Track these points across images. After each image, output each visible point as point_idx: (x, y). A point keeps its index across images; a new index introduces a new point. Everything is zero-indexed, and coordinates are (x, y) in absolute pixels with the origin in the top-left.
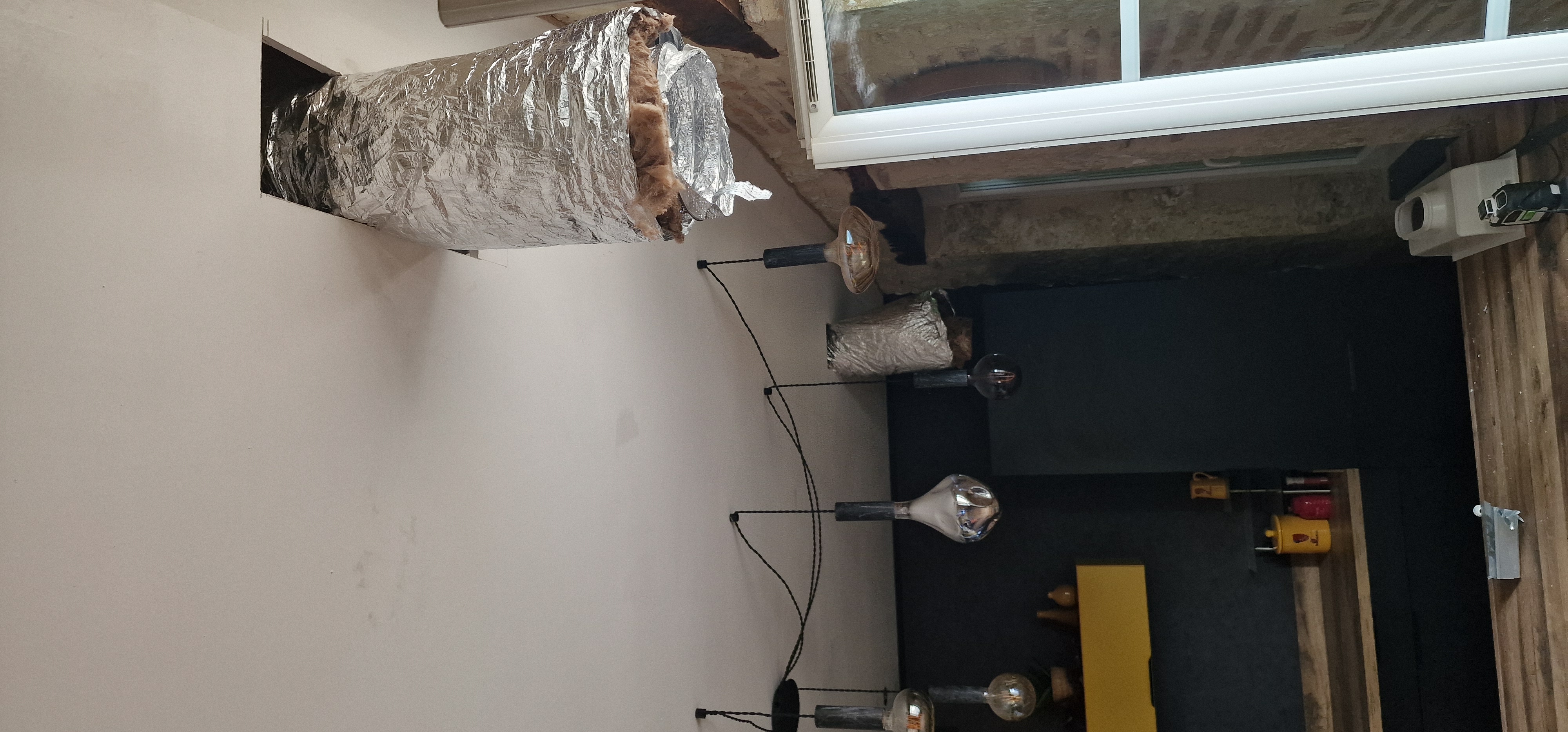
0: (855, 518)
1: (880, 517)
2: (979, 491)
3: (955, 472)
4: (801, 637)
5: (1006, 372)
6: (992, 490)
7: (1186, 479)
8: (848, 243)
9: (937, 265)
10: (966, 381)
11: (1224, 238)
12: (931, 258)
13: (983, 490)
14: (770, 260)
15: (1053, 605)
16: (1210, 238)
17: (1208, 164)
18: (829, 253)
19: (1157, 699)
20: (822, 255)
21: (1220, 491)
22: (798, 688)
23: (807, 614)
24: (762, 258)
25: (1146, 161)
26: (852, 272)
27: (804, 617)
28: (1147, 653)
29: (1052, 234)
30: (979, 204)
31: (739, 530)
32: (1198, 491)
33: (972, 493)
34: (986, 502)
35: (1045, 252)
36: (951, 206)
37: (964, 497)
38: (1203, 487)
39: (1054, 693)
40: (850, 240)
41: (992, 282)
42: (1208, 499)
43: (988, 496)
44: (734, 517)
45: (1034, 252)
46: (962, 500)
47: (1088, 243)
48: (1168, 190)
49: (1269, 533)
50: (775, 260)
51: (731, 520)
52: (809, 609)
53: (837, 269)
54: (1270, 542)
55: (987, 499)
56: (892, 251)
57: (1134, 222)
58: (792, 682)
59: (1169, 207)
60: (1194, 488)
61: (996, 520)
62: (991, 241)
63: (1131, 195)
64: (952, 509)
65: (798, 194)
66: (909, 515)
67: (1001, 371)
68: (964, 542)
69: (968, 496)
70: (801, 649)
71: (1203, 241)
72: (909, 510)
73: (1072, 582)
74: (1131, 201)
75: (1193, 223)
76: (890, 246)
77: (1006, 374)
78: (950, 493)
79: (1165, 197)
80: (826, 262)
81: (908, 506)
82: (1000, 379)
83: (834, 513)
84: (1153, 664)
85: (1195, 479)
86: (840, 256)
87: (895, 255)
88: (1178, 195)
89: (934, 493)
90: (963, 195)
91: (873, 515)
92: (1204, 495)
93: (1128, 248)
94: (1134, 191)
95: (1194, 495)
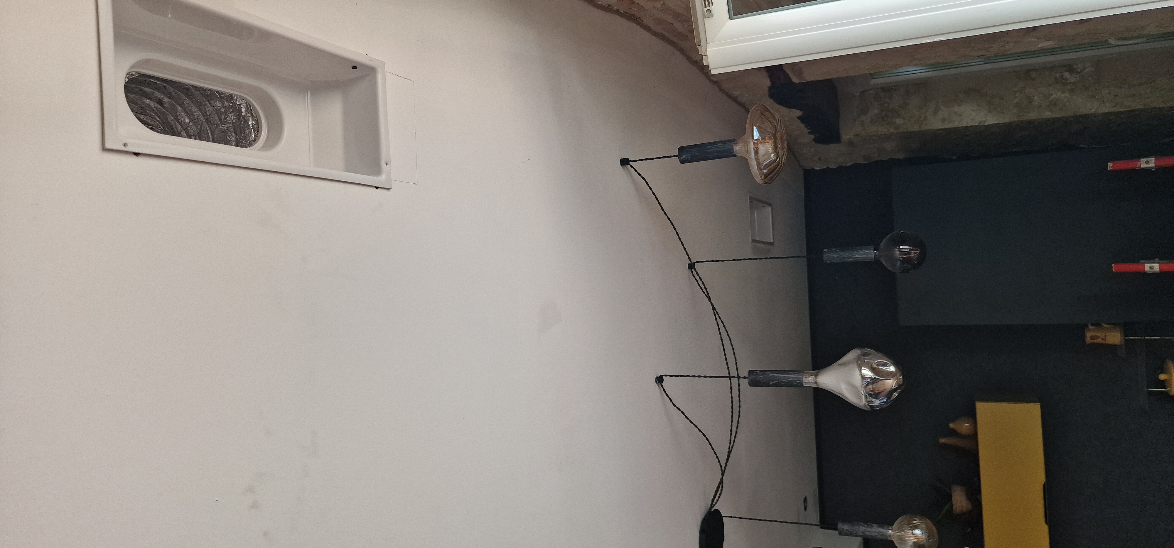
0: (766, 384)
1: (790, 384)
2: (885, 365)
3: (861, 346)
4: (721, 482)
5: (911, 248)
6: (895, 364)
7: (1083, 327)
8: (755, 138)
9: (851, 143)
10: (873, 256)
11: (1126, 109)
12: (846, 135)
13: (888, 364)
14: (684, 157)
15: (954, 433)
16: (1110, 110)
17: (1112, 41)
18: (737, 148)
19: (1050, 518)
20: (732, 150)
21: (1115, 338)
22: (723, 515)
23: (726, 464)
24: (677, 154)
25: (1053, 44)
26: (759, 164)
27: (723, 466)
28: (1041, 477)
29: (956, 113)
30: (888, 89)
31: (664, 391)
32: (1092, 338)
33: (876, 367)
34: (890, 375)
35: (949, 129)
36: (862, 92)
37: (868, 370)
38: (1098, 334)
39: (954, 507)
40: (756, 135)
41: (901, 156)
42: (1102, 344)
43: (892, 369)
44: (660, 380)
45: (939, 130)
46: (867, 372)
47: (991, 120)
48: (1070, 67)
49: (1162, 377)
50: (688, 156)
51: (656, 382)
52: (727, 460)
53: (745, 162)
54: (1163, 384)
55: (891, 373)
56: (810, 133)
57: (1036, 98)
58: (717, 511)
59: (1071, 83)
60: (1088, 335)
61: (899, 390)
62: (899, 121)
63: (1033, 74)
64: (857, 380)
65: (722, 90)
66: (816, 383)
67: (906, 247)
68: (868, 409)
69: (873, 369)
70: (722, 490)
71: (1103, 114)
72: (816, 379)
73: (972, 415)
74: (1033, 79)
75: (1095, 97)
76: (808, 129)
77: (911, 250)
78: (855, 365)
79: (1067, 75)
80: (736, 156)
81: (816, 376)
82: (906, 254)
83: (747, 379)
84: (1048, 489)
85: (1091, 327)
86: (748, 152)
87: (813, 137)
88: (1079, 73)
89: (840, 365)
90: (873, 82)
91: (783, 382)
92: (1099, 341)
93: (1030, 122)
94: (1034, 70)
95: (1088, 340)
